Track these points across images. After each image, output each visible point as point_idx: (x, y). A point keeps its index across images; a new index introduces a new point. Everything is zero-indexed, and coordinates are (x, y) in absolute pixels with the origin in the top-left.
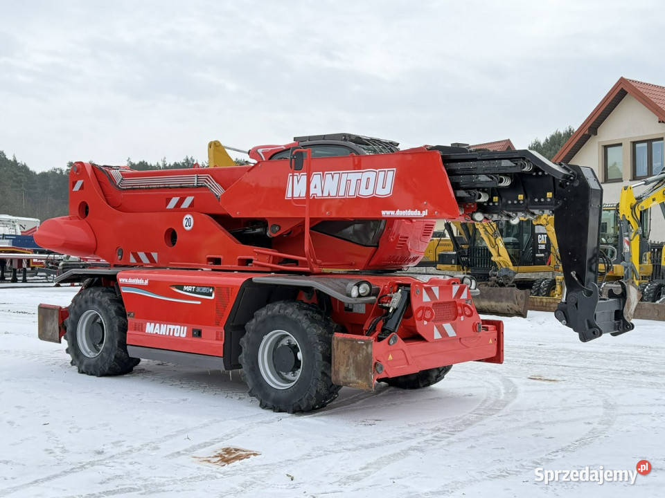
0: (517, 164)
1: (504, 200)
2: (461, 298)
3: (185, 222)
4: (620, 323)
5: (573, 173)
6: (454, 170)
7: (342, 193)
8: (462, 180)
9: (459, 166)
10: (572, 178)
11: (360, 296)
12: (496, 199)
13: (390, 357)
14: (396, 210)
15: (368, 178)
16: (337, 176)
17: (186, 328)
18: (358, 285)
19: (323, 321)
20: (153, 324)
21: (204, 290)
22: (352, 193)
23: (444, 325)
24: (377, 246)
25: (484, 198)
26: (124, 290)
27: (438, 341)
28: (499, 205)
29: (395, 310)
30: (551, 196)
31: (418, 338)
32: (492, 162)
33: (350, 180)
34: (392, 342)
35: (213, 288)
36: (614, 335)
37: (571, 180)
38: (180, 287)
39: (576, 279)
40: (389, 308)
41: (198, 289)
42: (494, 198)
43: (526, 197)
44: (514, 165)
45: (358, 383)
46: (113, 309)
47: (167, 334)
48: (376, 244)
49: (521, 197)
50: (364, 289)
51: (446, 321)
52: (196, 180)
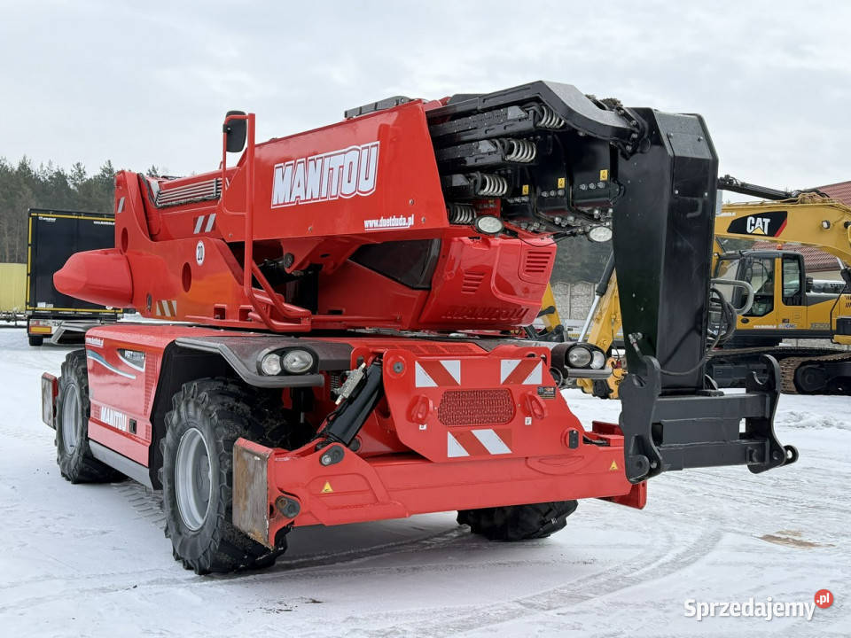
0: (528, 112)
1: (538, 190)
2: (526, 382)
3: (198, 251)
4: (763, 446)
5: (637, 126)
6: (452, 136)
7: (324, 195)
8: (459, 152)
9: (454, 126)
10: (635, 136)
11: (285, 372)
12: (526, 189)
13: (328, 488)
14: (379, 219)
15: (351, 163)
16: (319, 164)
17: (126, 417)
18: (282, 353)
19: (249, 416)
20: (105, 409)
21: (138, 358)
22: (334, 191)
23: (473, 432)
24: (429, 289)
25: (494, 188)
26: (88, 355)
27: (457, 461)
28: (529, 202)
29: (349, 401)
30: (606, 178)
31: (410, 455)
32: (495, 112)
33: (332, 169)
34: (327, 460)
36: (755, 470)
37: (634, 139)
38: (123, 352)
39: (637, 349)
40: (336, 396)
41: (134, 357)
42: (524, 187)
43: (570, 182)
44: (523, 114)
45: (254, 533)
47: (114, 426)
48: (427, 286)
49: (561, 182)
50: (296, 361)
51: (483, 424)
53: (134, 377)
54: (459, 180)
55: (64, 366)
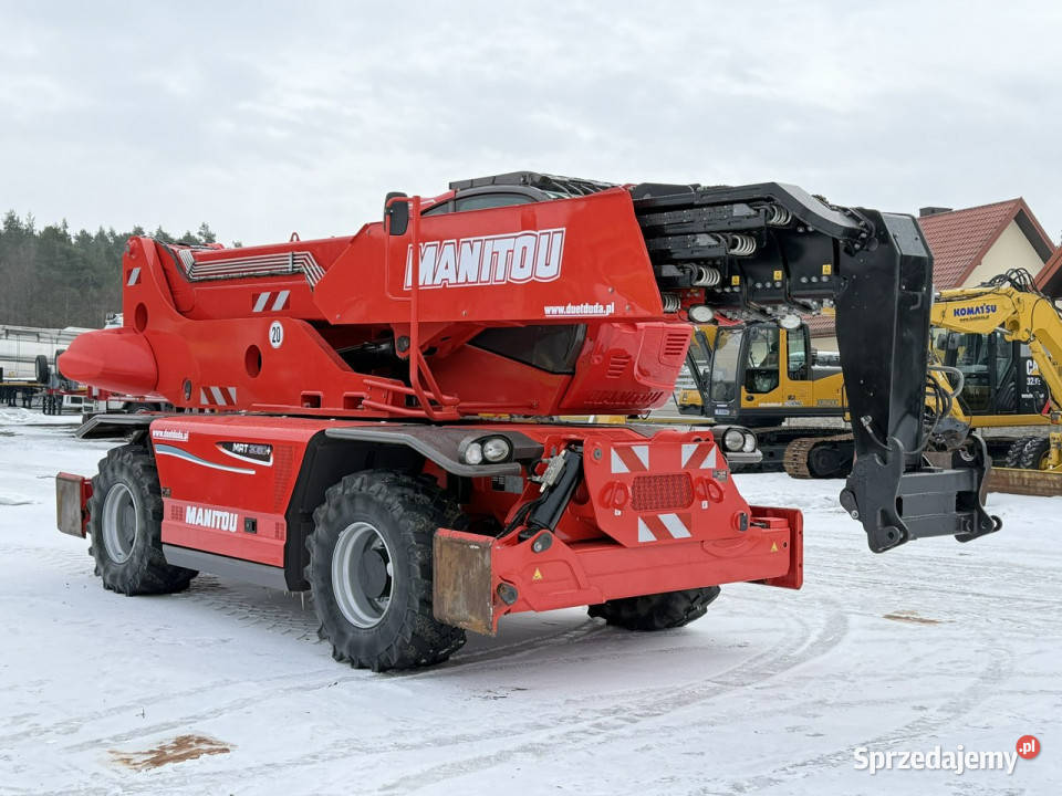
0: (758, 210)
1: (750, 281)
2: (703, 466)
3: (272, 333)
4: (971, 517)
5: (866, 226)
6: (661, 227)
7: (485, 277)
8: (671, 244)
9: (665, 219)
10: (864, 235)
11: (485, 461)
12: (736, 280)
13: (538, 575)
14: (566, 305)
15: (525, 248)
16: (477, 245)
17: (236, 516)
18: (482, 442)
19: (431, 507)
20: (194, 509)
21: (260, 451)
22: (500, 276)
23: (661, 516)
24: (573, 374)
25: (709, 279)
26: (159, 451)
27: (647, 545)
28: (741, 292)
29: (551, 489)
30: (829, 273)
31: (605, 540)
32: (718, 208)
33: (497, 253)
34: (538, 547)
35: (272, 449)
36: (962, 539)
37: (863, 239)
38: (229, 446)
39: (871, 431)
40: (540, 484)
41: (252, 450)
42: (733, 278)
43: (787, 274)
44: (753, 212)
45: (470, 621)
46: (147, 481)
47: (213, 526)
48: (570, 370)
49: (778, 275)
50: (495, 449)
51: (668, 508)
52: (290, 262)
53: (253, 472)
54: (669, 271)
55: (102, 465)
